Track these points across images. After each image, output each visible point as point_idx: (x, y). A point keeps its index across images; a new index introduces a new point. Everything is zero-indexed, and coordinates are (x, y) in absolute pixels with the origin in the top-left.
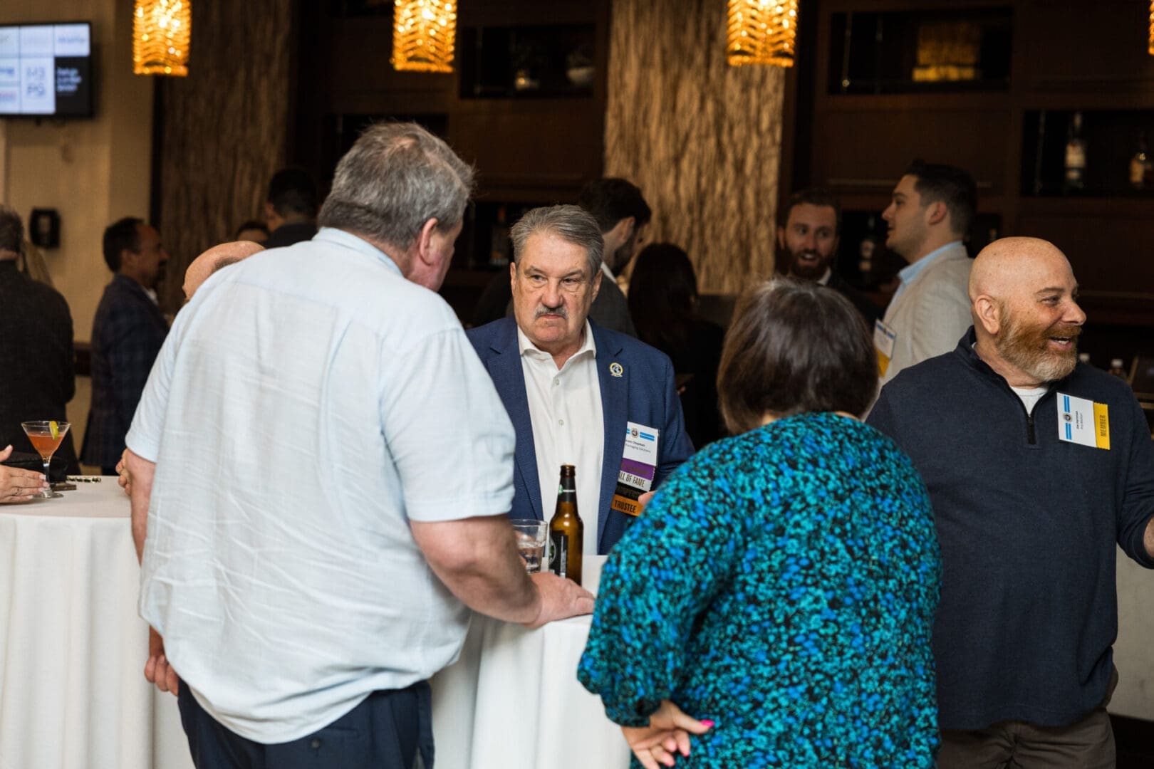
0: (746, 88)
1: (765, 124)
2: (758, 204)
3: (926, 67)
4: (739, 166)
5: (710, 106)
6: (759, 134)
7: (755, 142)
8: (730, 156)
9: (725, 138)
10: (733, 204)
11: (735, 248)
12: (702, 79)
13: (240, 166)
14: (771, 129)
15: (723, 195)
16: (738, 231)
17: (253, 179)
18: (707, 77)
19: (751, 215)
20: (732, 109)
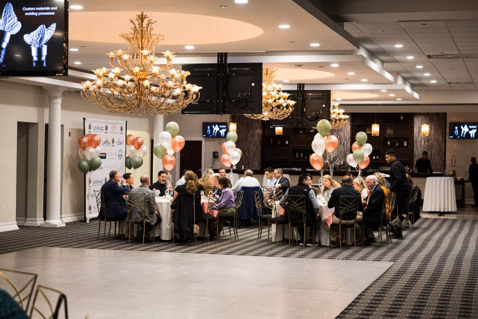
0: (344, 134)
1: (347, 139)
2: (347, 149)
3: (368, 131)
4: (344, 144)
5: (339, 136)
6: (347, 140)
7: (346, 141)
8: (342, 143)
9: (341, 141)
10: (343, 149)
11: (343, 155)
12: (337, 133)
13: (251, 144)
14: (348, 139)
15: (341, 148)
16: (344, 153)
17: (254, 146)
18: (338, 133)
19: (346, 151)
20: (342, 137)
